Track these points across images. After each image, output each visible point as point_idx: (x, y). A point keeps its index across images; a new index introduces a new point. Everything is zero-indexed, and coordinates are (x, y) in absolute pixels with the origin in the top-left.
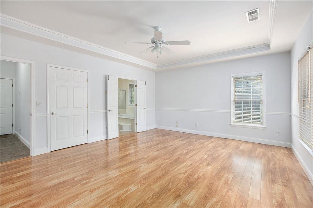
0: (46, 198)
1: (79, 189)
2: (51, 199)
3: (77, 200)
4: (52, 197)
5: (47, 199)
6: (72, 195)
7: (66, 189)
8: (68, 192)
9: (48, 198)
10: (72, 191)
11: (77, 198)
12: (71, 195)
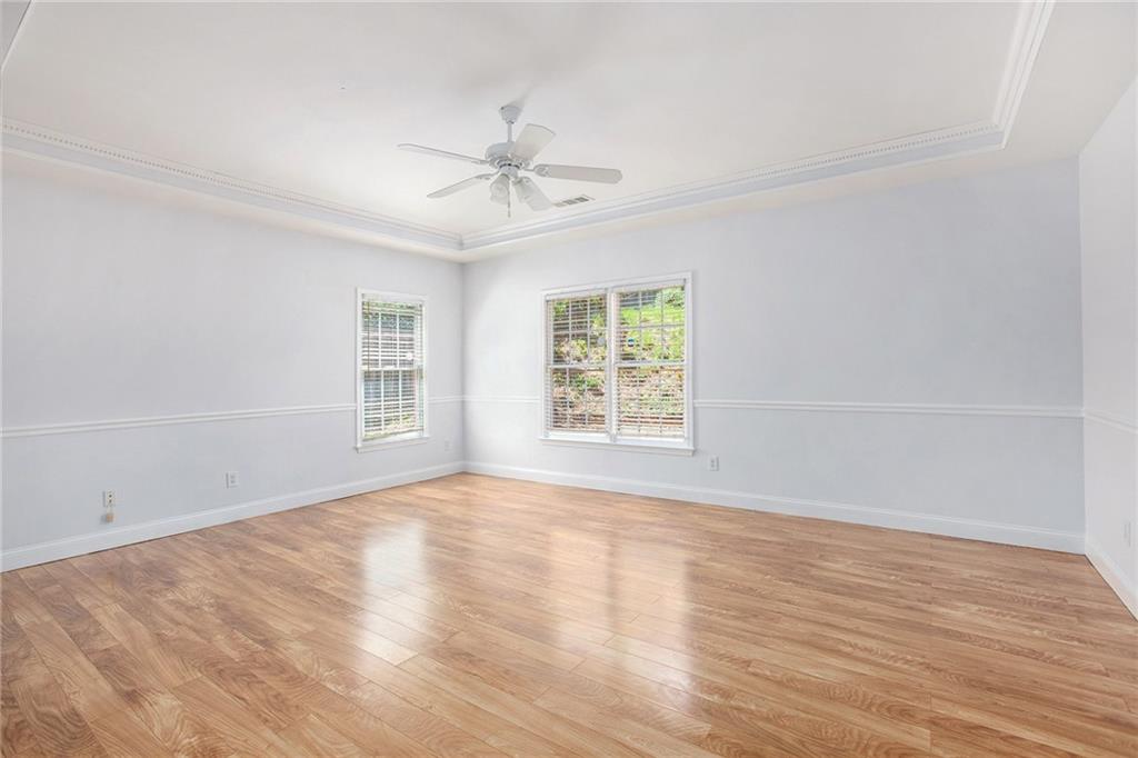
0: (855, 750)
1: (751, 691)
2: (845, 736)
3: (799, 676)
4: (836, 739)
5: (854, 745)
6: (789, 696)
7: (777, 725)
8: (787, 711)
9: (849, 742)
10: (774, 705)
11: (792, 680)
12: (793, 696)
